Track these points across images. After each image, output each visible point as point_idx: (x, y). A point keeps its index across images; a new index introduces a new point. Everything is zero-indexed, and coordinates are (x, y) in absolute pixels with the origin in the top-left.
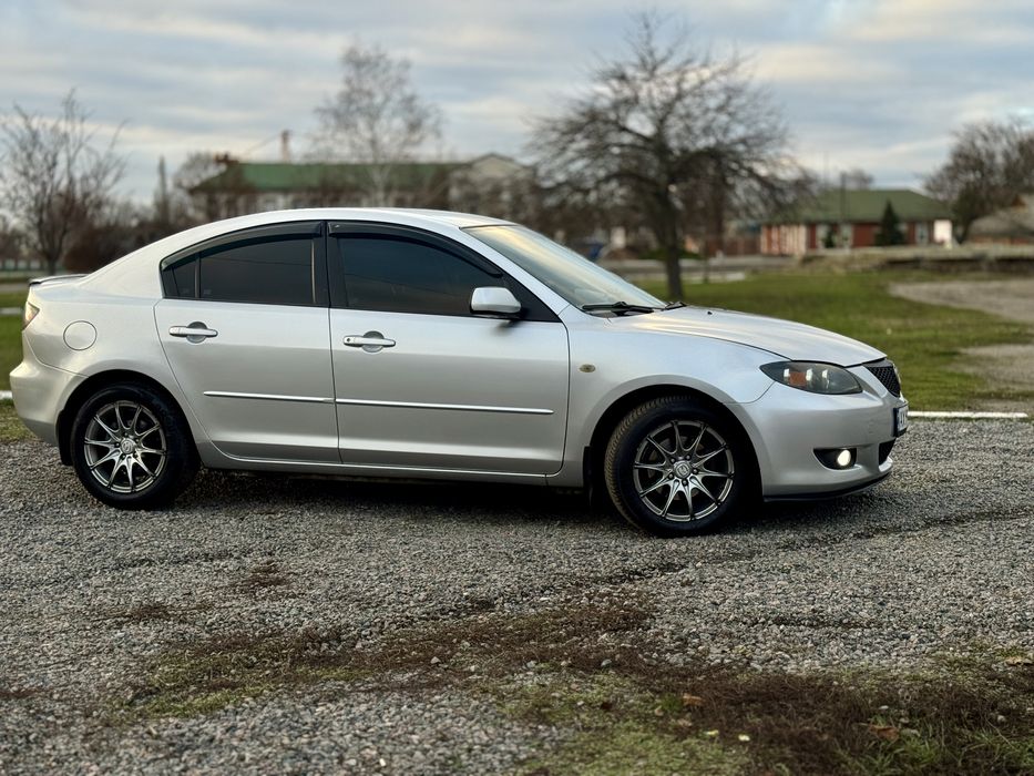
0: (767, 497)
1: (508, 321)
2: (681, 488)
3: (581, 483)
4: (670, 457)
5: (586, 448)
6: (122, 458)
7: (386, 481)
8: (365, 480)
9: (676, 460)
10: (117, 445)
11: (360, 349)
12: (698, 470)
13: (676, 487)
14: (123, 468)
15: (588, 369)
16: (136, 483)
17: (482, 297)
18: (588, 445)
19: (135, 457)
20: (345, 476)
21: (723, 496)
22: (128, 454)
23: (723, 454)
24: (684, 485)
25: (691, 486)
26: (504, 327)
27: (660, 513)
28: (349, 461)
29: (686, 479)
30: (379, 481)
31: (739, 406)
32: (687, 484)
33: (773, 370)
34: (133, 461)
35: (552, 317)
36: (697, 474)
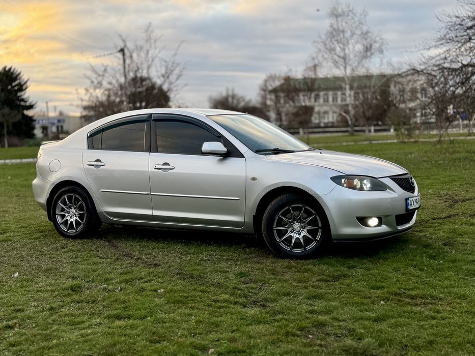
0: (335, 240)
1: (222, 157)
2: (298, 236)
3: (253, 232)
4: (290, 222)
5: (254, 216)
6: (71, 218)
7: (176, 230)
8: (167, 230)
9: (294, 223)
10: (68, 213)
11: (160, 170)
12: (305, 227)
13: (295, 236)
14: (72, 222)
15: (254, 179)
16: (77, 227)
17: (207, 146)
18: (255, 214)
19: (76, 216)
20: (158, 227)
21: (318, 238)
22: (72, 216)
23: (315, 217)
24: (299, 235)
25: (302, 234)
26: (221, 160)
27: (289, 249)
28: (157, 221)
29: (299, 231)
30: (173, 230)
31: (319, 196)
32: (300, 234)
33: (337, 179)
34: (75, 218)
35: (240, 155)
36: (304, 228)
